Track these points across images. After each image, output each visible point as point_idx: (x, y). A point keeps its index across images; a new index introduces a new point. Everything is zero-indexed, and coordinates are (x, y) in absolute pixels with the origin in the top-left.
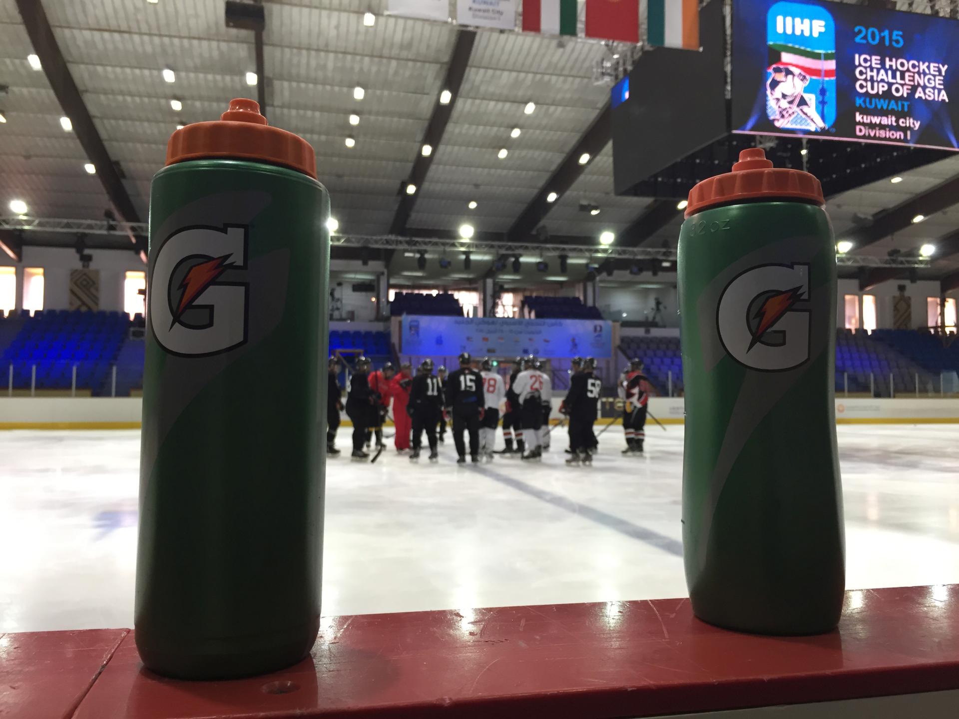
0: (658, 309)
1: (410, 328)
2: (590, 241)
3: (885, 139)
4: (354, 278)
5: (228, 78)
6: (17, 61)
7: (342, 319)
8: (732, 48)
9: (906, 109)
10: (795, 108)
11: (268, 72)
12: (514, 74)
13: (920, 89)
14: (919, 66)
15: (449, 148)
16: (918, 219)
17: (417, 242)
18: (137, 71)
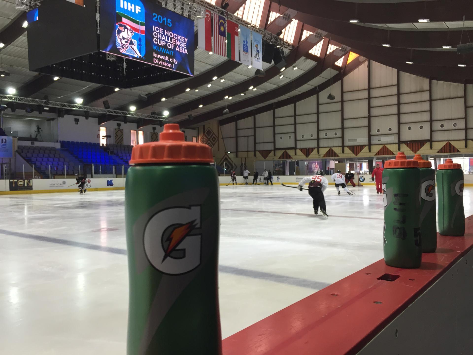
0: (38, 131)
3: (164, 66)
8: (99, 9)
9: (172, 55)
13: (177, 47)
14: (177, 37)
16: (163, 99)
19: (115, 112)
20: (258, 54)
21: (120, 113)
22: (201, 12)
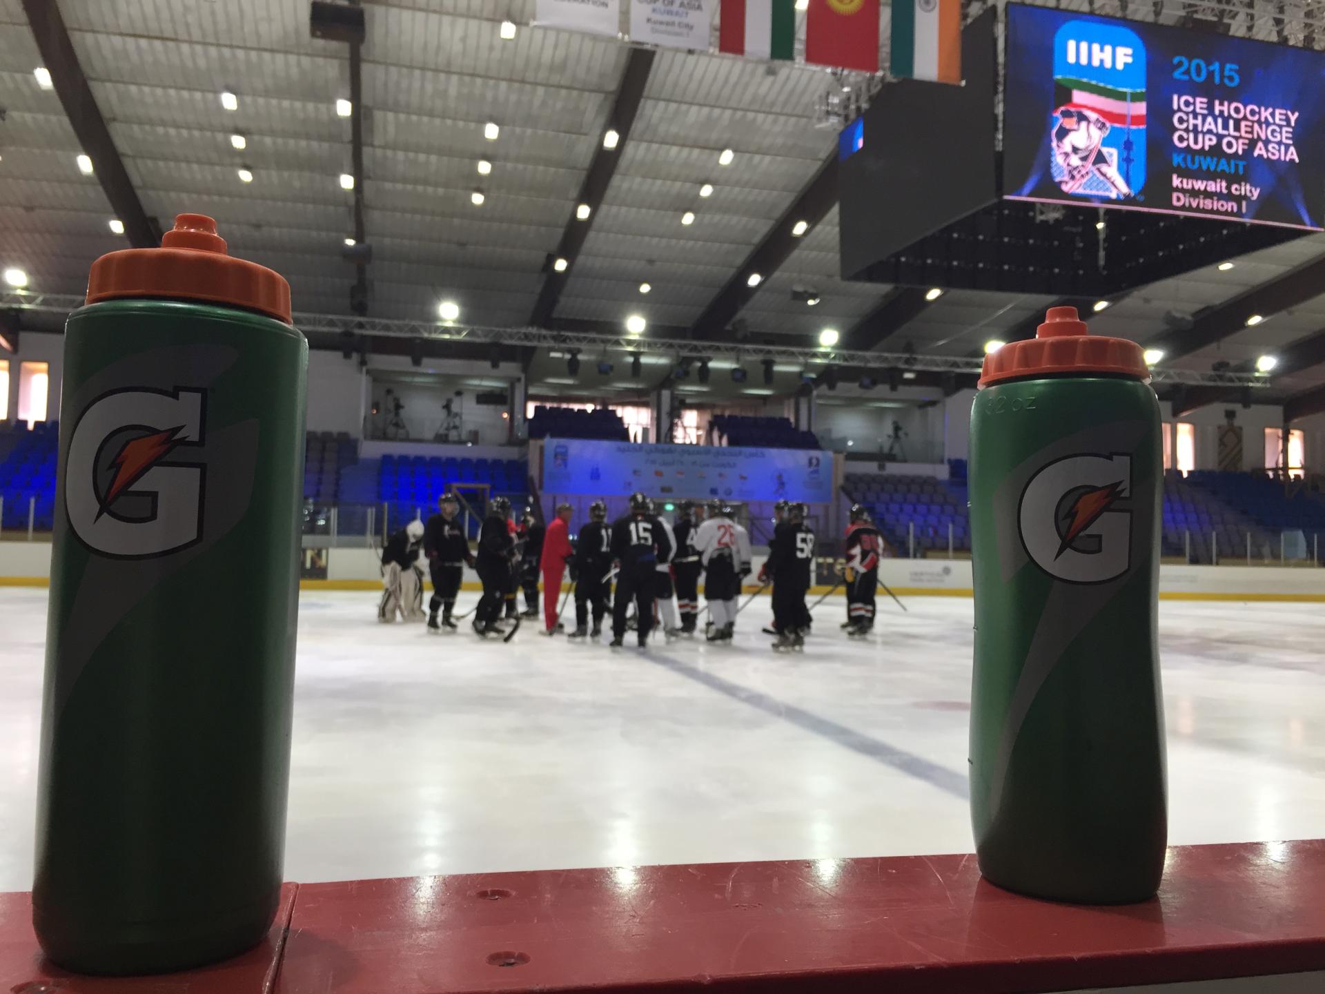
0: (897, 436)
1: (556, 456)
2: (806, 341)
3: (1212, 211)
4: (479, 386)
5: (310, 106)
6: (18, 76)
7: (462, 442)
8: (1005, 81)
9: (1241, 171)
10: (1089, 165)
11: (366, 99)
12: (706, 110)
13: (1260, 144)
14: (1259, 113)
15: (614, 209)
16: (1255, 320)
17: (567, 337)
18: (185, 94)
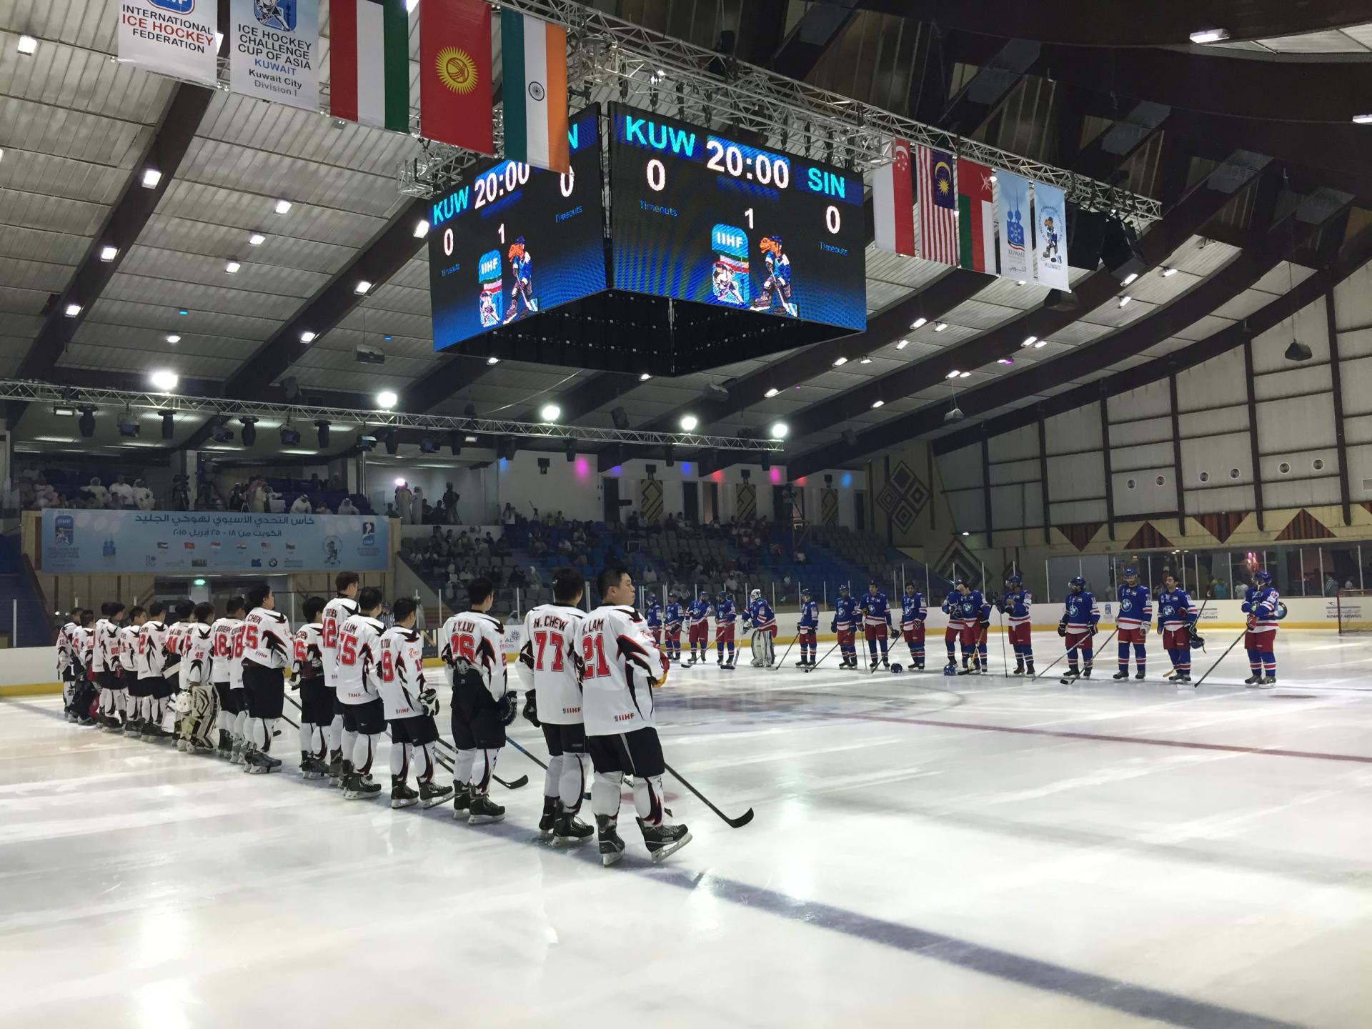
2: (360, 402)
8: (610, 173)
15: (142, 250)
16: (772, 393)
19: (642, 436)
20: (1055, 247)
21: (656, 440)
22: (883, 147)
